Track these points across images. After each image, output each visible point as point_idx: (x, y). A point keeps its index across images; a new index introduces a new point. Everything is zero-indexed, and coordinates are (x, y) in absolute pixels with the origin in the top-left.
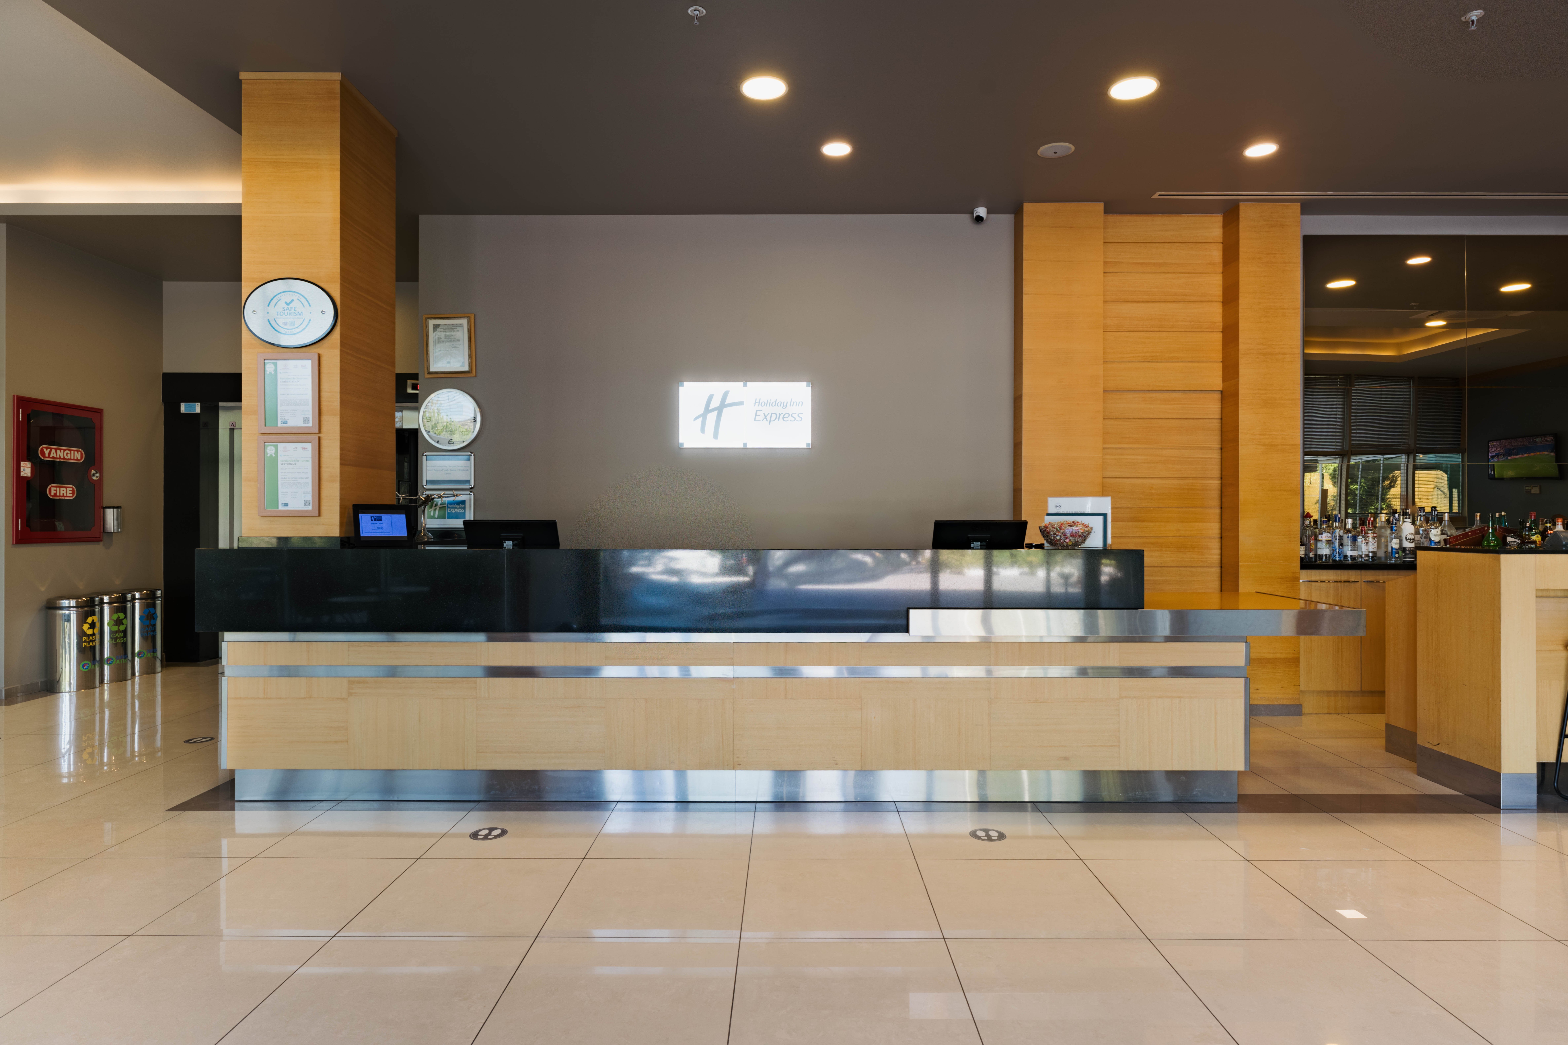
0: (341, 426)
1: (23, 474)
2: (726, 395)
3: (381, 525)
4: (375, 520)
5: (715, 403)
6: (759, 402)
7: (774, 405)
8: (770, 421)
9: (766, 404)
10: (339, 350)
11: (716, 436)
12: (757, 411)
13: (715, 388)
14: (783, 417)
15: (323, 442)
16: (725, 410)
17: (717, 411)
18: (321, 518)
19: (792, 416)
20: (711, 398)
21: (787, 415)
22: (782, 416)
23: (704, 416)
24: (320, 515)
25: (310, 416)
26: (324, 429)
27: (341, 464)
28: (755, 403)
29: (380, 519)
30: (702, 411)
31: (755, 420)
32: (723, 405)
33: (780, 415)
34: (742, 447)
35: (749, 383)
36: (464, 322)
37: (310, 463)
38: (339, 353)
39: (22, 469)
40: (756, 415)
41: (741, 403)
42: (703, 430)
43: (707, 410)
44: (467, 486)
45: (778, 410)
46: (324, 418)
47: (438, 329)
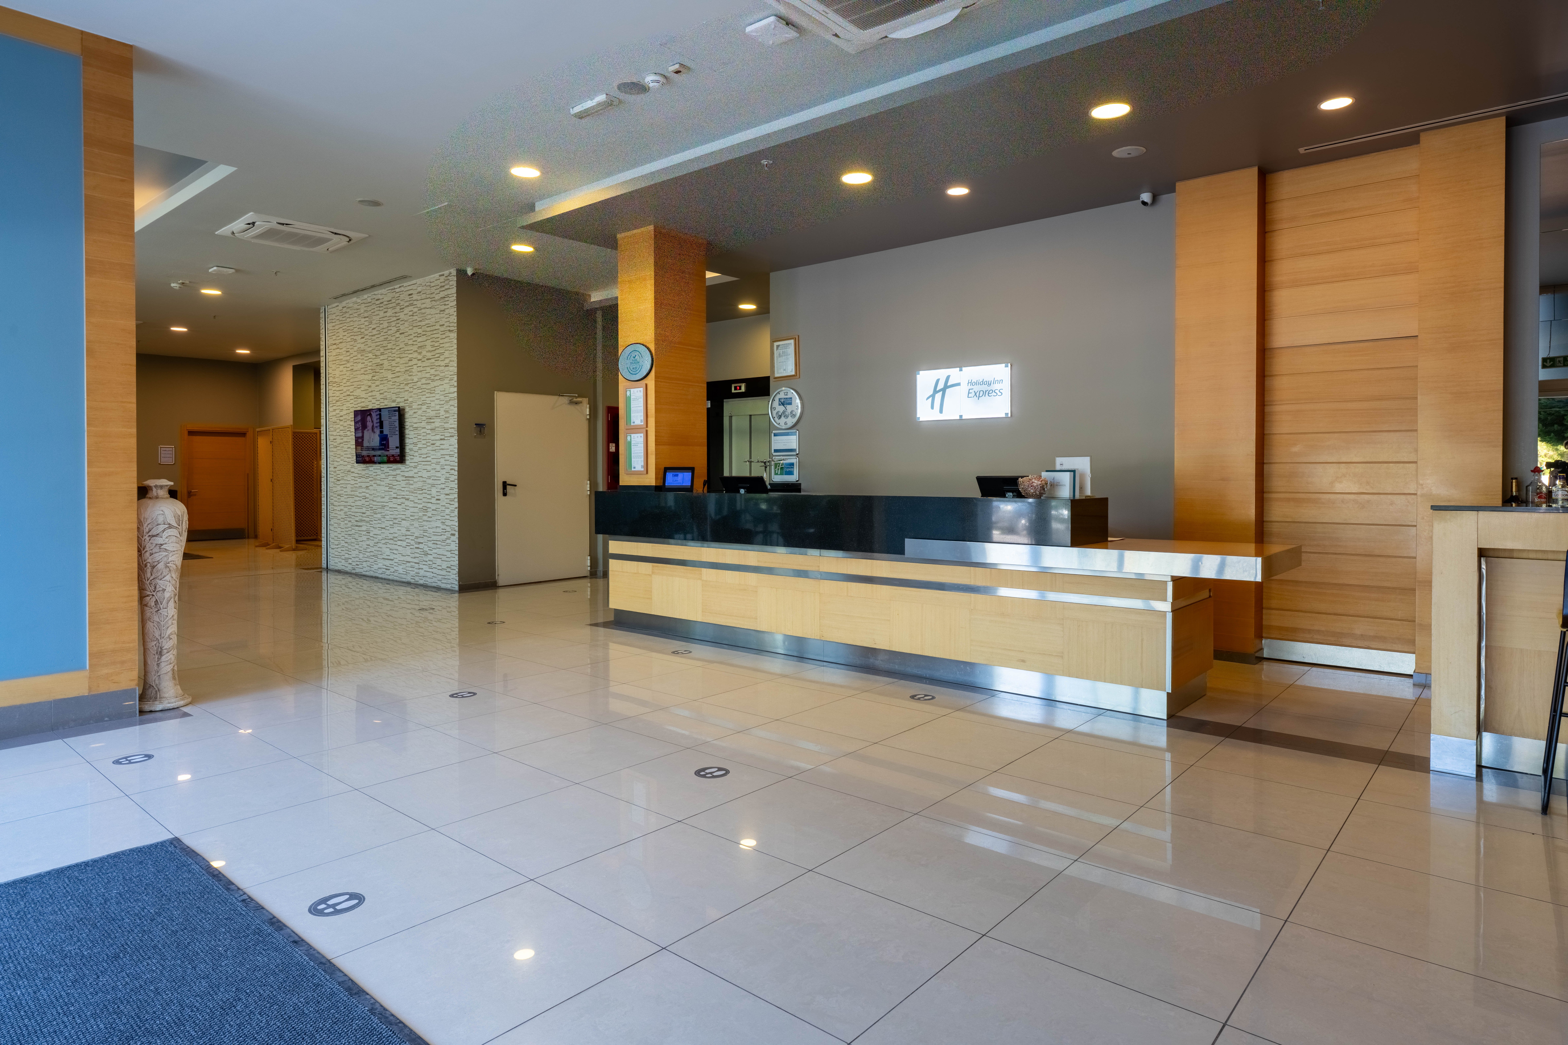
0: (655, 423)
1: (611, 450)
2: (948, 378)
3: (677, 479)
4: (675, 476)
5: (941, 386)
6: (971, 383)
7: (981, 384)
8: (979, 397)
9: (976, 384)
10: (654, 381)
11: (941, 411)
12: (969, 390)
13: (941, 374)
14: (989, 393)
15: (649, 432)
16: (948, 390)
17: (942, 392)
18: (648, 475)
19: (995, 392)
20: (938, 381)
21: (991, 392)
22: (987, 392)
23: (933, 396)
24: (647, 473)
25: (643, 419)
26: (649, 425)
27: (655, 445)
28: (968, 384)
29: (677, 475)
30: (931, 393)
31: (968, 397)
32: (946, 387)
33: (986, 391)
34: (959, 418)
35: (964, 369)
36: (792, 341)
37: (643, 445)
38: (654, 382)
39: (610, 447)
40: (969, 393)
41: (959, 384)
42: (932, 407)
43: (935, 391)
44: (794, 453)
45: (985, 388)
46: (649, 419)
47: (779, 348)
